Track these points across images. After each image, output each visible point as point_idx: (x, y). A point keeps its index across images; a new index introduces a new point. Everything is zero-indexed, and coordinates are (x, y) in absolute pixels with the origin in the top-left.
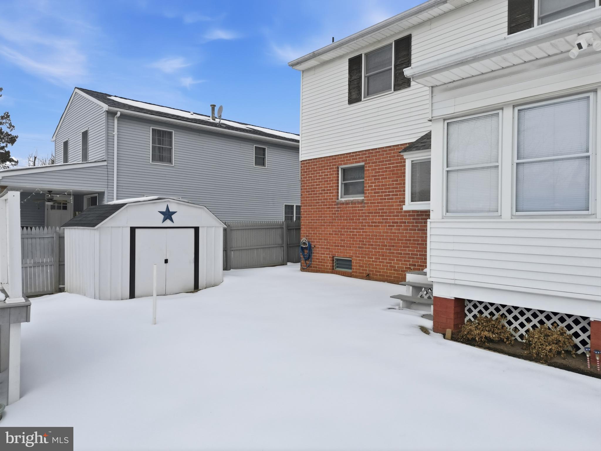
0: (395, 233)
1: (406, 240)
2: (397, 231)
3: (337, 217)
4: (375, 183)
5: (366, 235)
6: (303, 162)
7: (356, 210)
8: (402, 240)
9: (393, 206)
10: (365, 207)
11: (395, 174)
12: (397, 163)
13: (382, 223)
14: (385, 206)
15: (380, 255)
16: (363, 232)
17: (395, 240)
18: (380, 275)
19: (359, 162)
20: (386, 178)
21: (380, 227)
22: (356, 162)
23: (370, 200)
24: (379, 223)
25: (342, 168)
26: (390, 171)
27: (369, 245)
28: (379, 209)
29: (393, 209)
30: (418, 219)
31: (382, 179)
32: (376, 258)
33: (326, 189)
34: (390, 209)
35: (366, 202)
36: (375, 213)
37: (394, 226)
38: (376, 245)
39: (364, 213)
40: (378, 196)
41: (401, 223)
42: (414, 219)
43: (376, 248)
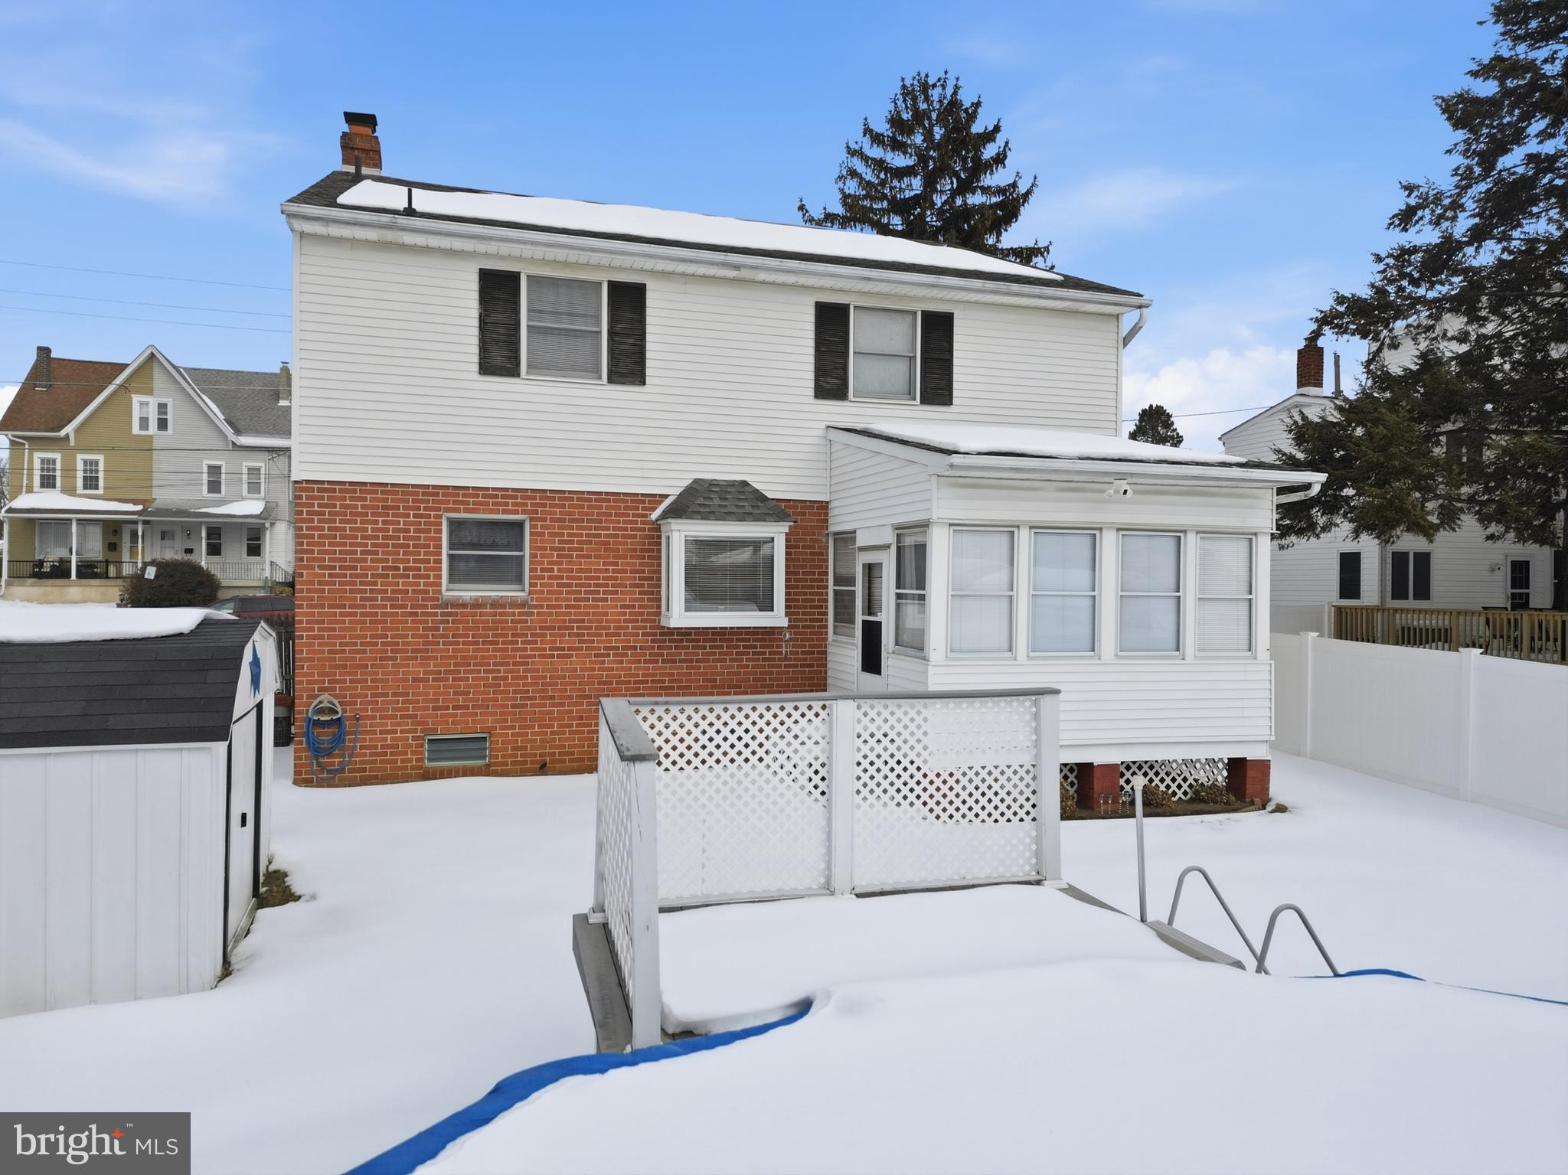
0: (612, 669)
1: (636, 682)
2: (615, 666)
3: (442, 636)
4: (561, 563)
5: (533, 678)
6: (304, 485)
7: (506, 621)
8: (629, 682)
9: (606, 614)
10: (532, 614)
11: (612, 550)
12: (614, 529)
13: (581, 649)
14: (588, 614)
15: (571, 718)
16: (525, 671)
17: (611, 683)
18: (571, 761)
19: (516, 512)
20: (589, 556)
21: (574, 658)
22: (504, 512)
23: (546, 600)
24: (569, 649)
25: (448, 518)
26: (597, 543)
27: (542, 698)
28: (571, 621)
29: (607, 621)
30: (664, 641)
31: (578, 556)
32: (561, 726)
33: (401, 566)
34: (601, 621)
35: (534, 603)
36: (560, 628)
37: (608, 655)
38: (561, 697)
39: (529, 628)
40: (568, 593)
41: (624, 648)
42: (653, 641)
43: (562, 705)
